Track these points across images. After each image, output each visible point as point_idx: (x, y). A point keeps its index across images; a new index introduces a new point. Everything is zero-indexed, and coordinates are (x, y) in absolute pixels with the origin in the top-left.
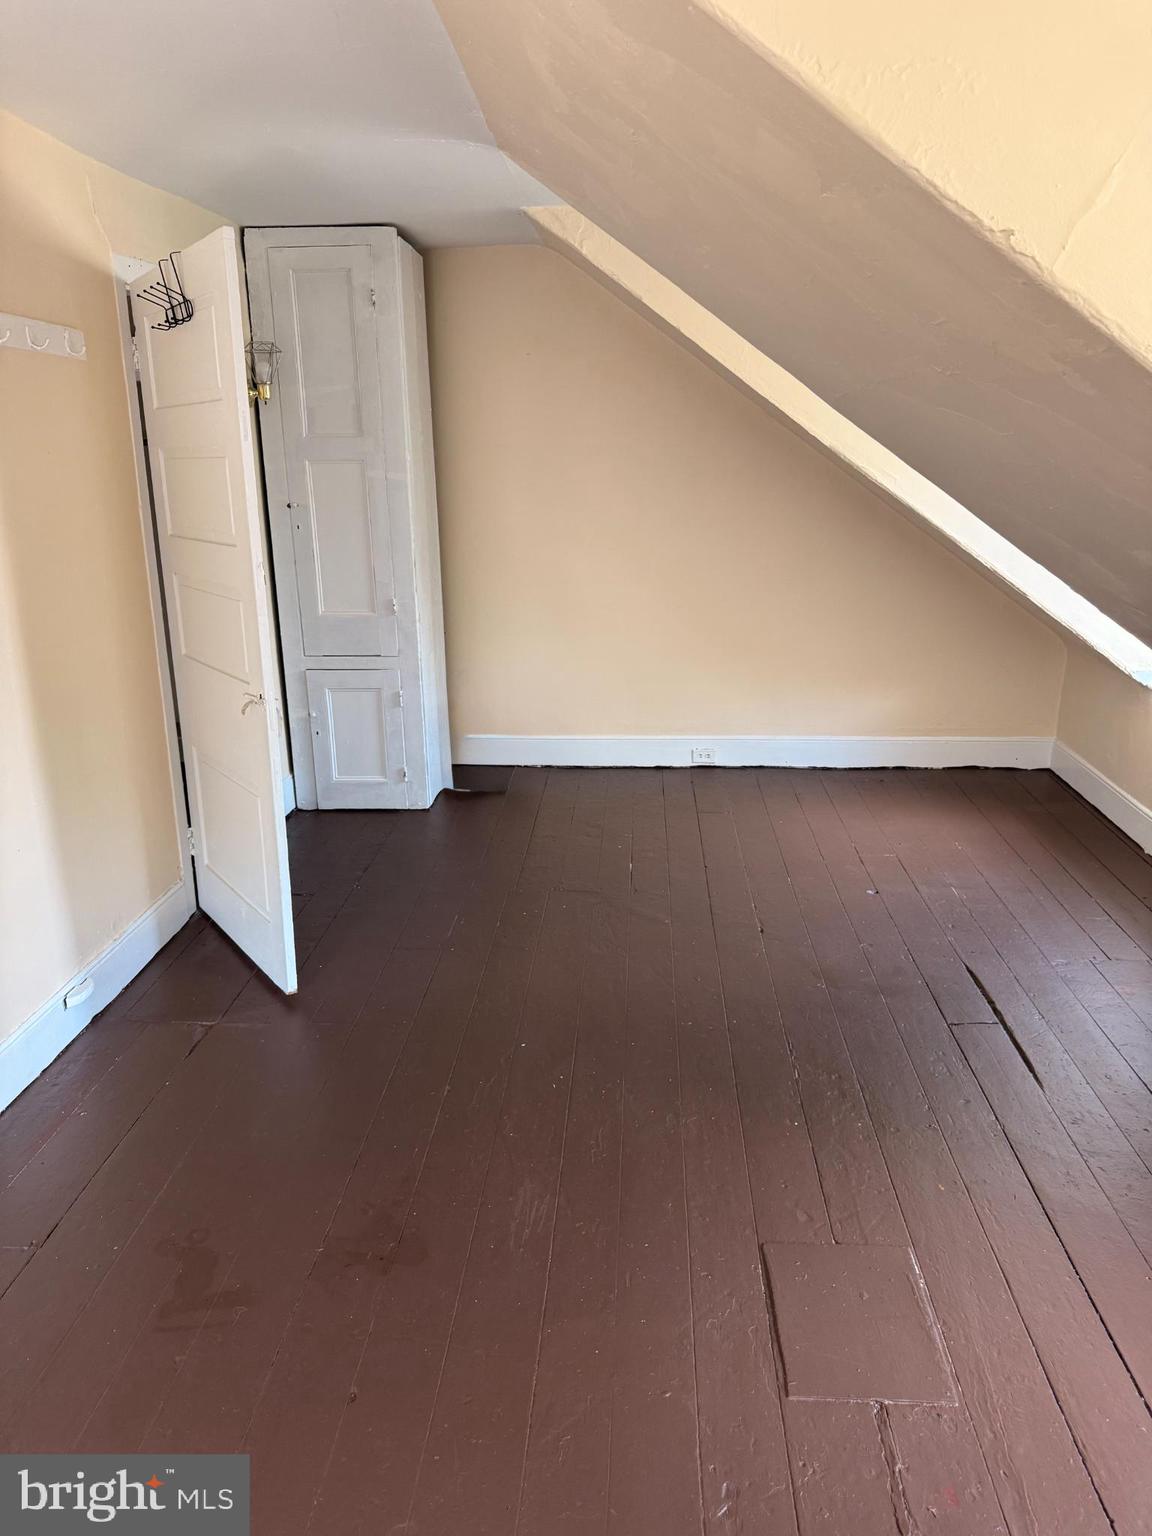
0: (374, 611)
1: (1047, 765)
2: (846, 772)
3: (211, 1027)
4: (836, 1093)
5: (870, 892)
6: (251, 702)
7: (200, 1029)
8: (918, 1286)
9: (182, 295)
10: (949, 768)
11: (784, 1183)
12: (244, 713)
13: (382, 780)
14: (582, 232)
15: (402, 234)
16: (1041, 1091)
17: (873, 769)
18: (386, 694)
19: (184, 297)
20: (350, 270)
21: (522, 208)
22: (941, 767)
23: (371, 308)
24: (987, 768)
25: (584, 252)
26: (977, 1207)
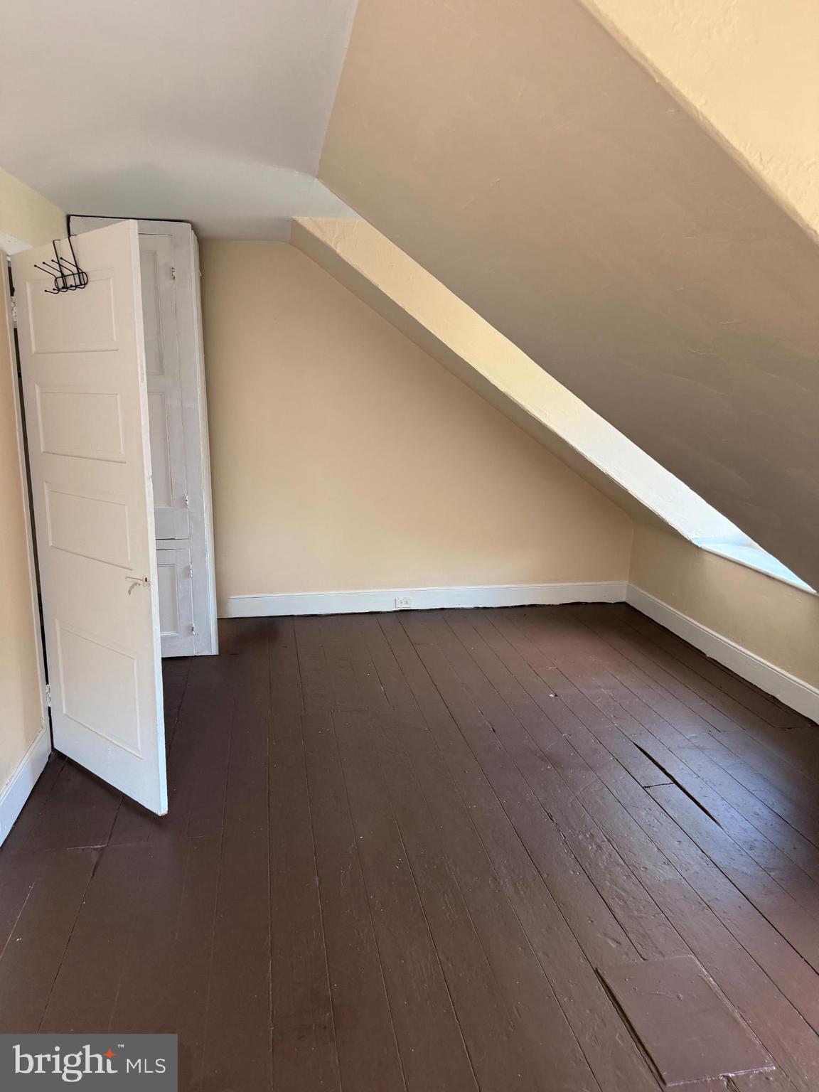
0: (170, 506)
1: (624, 600)
2: (500, 610)
3: (102, 849)
4: (594, 846)
5: (551, 695)
6: (136, 584)
7: (94, 852)
8: (711, 983)
9: (77, 266)
10: (563, 604)
11: (589, 919)
12: (130, 593)
13: (177, 634)
14: (337, 237)
15: (194, 228)
16: (721, 830)
17: (515, 607)
18: (179, 568)
19: (78, 269)
20: (155, 252)
21: (294, 217)
22: (558, 604)
23: (172, 282)
24: (586, 603)
25: (338, 251)
26: (721, 919)
